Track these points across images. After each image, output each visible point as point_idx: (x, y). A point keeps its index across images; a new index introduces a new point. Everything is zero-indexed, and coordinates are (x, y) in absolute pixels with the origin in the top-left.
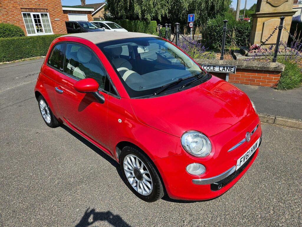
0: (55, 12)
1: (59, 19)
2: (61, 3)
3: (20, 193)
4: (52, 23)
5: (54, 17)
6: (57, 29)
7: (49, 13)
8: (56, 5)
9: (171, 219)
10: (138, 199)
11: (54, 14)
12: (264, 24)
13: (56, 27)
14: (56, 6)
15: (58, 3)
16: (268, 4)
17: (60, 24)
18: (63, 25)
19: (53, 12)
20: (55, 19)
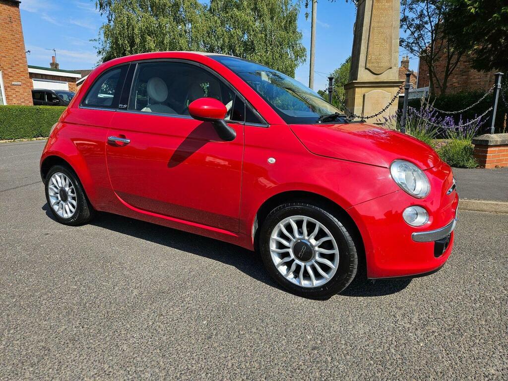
0: (14, 71)
1: (19, 83)
2: (26, 57)
3: (68, 314)
4: (6, 89)
5: (11, 78)
6: (14, 99)
7: (3, 72)
8: (16, 60)
9: (373, 316)
10: (300, 300)
11: (10, 74)
12: (364, 96)
13: (14, 96)
14: (17, 63)
15: (20, 57)
16: (367, 70)
17: (21, 91)
18: (26, 94)
19: (10, 70)
20: (13, 83)
